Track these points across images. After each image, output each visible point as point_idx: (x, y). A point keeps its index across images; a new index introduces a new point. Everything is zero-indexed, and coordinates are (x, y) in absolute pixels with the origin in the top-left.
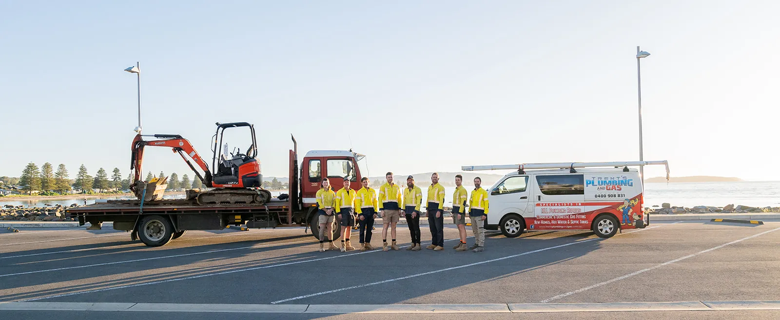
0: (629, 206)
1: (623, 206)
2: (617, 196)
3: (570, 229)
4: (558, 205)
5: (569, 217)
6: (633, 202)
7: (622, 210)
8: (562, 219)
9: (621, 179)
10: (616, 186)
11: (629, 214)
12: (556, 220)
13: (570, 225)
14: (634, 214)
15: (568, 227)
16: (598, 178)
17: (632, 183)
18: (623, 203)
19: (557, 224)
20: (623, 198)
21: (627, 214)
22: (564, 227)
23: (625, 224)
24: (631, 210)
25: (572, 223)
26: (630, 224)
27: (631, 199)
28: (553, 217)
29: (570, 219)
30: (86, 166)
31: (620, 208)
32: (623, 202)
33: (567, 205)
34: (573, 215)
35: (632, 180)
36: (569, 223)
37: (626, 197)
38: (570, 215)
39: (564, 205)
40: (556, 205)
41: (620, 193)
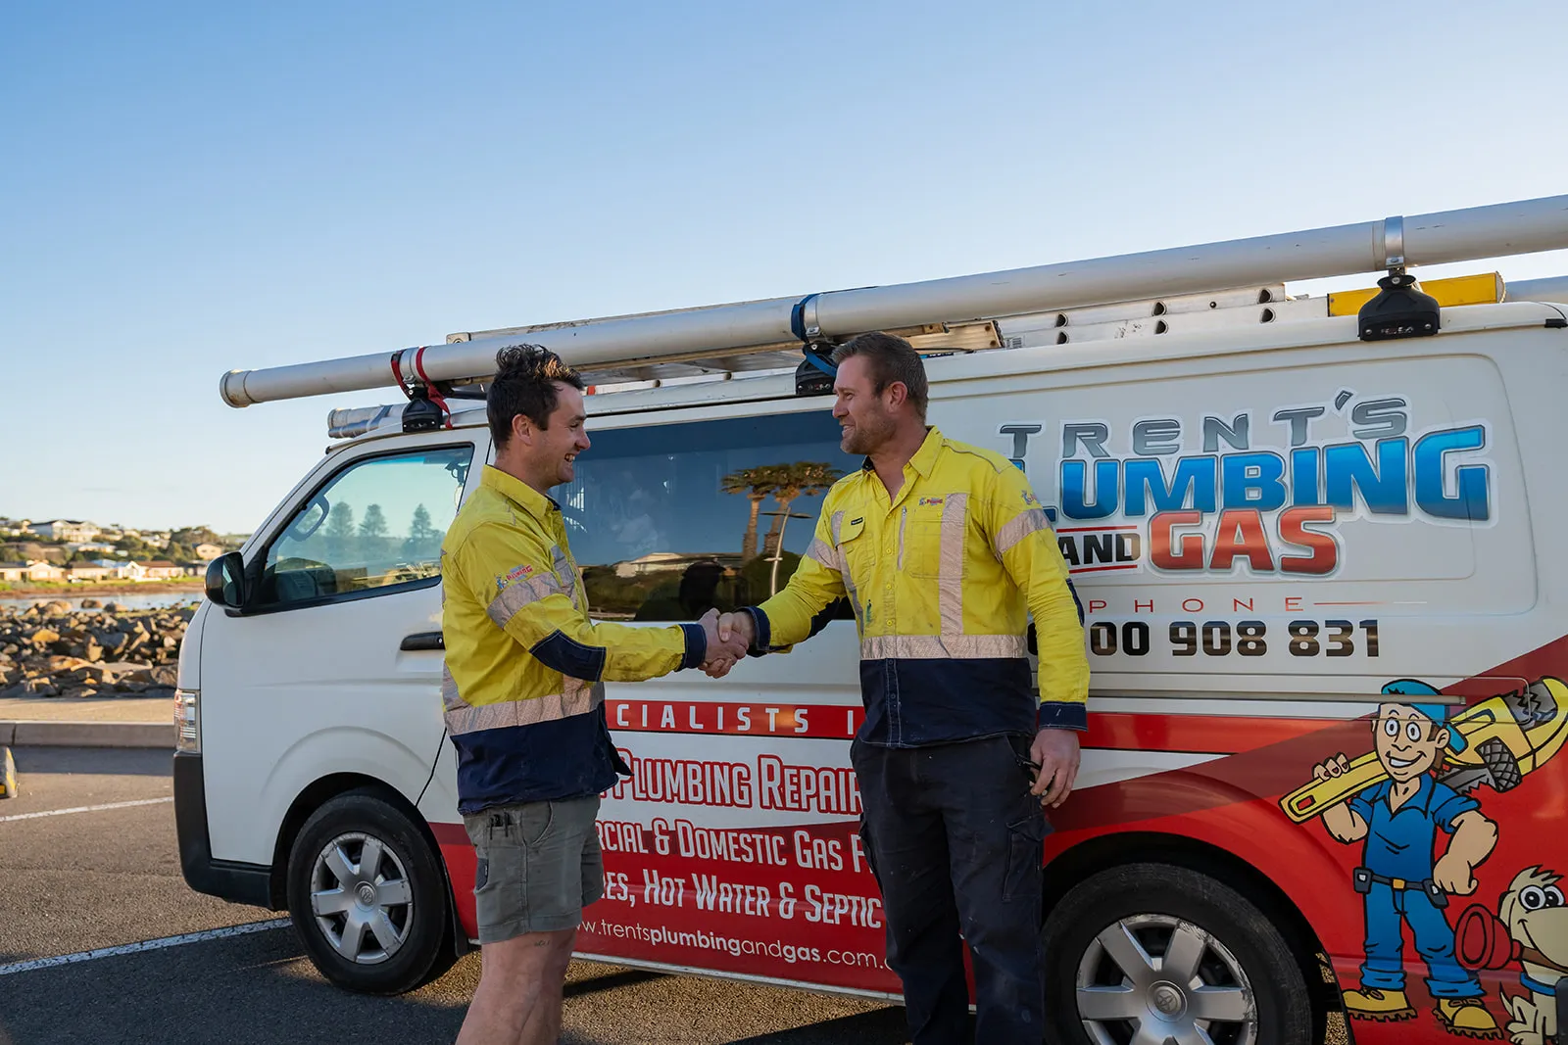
0: (1438, 774)
1: (1365, 772)
2: (1278, 639)
3: (802, 971)
4: (682, 727)
5: (787, 851)
6: (1500, 721)
7: (1345, 825)
8: (725, 871)
9: (1332, 431)
10: (1270, 521)
11: (1453, 873)
12: (675, 866)
13: (801, 931)
14: (1524, 881)
15: (792, 954)
16: (1071, 432)
17: (1474, 483)
18: (1358, 739)
19: (687, 916)
20: (1362, 674)
21: (1424, 883)
22: (755, 947)
23: (1395, 1001)
24: (1475, 837)
25: (818, 913)
26: (1474, 1018)
27: (1472, 692)
28: (648, 838)
29: (800, 877)
30: (428, 509)
31: (1324, 792)
32: (1368, 724)
33: (760, 730)
34: (816, 831)
35: (1475, 436)
36: (787, 909)
37: (1395, 661)
38: (787, 832)
39: (731, 727)
40: (668, 718)
41: (1318, 600)
